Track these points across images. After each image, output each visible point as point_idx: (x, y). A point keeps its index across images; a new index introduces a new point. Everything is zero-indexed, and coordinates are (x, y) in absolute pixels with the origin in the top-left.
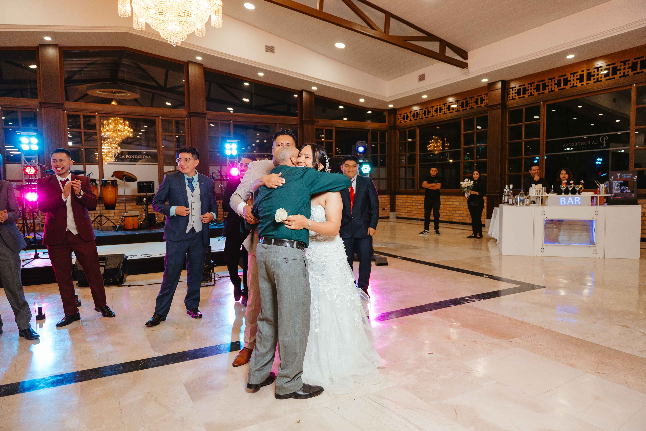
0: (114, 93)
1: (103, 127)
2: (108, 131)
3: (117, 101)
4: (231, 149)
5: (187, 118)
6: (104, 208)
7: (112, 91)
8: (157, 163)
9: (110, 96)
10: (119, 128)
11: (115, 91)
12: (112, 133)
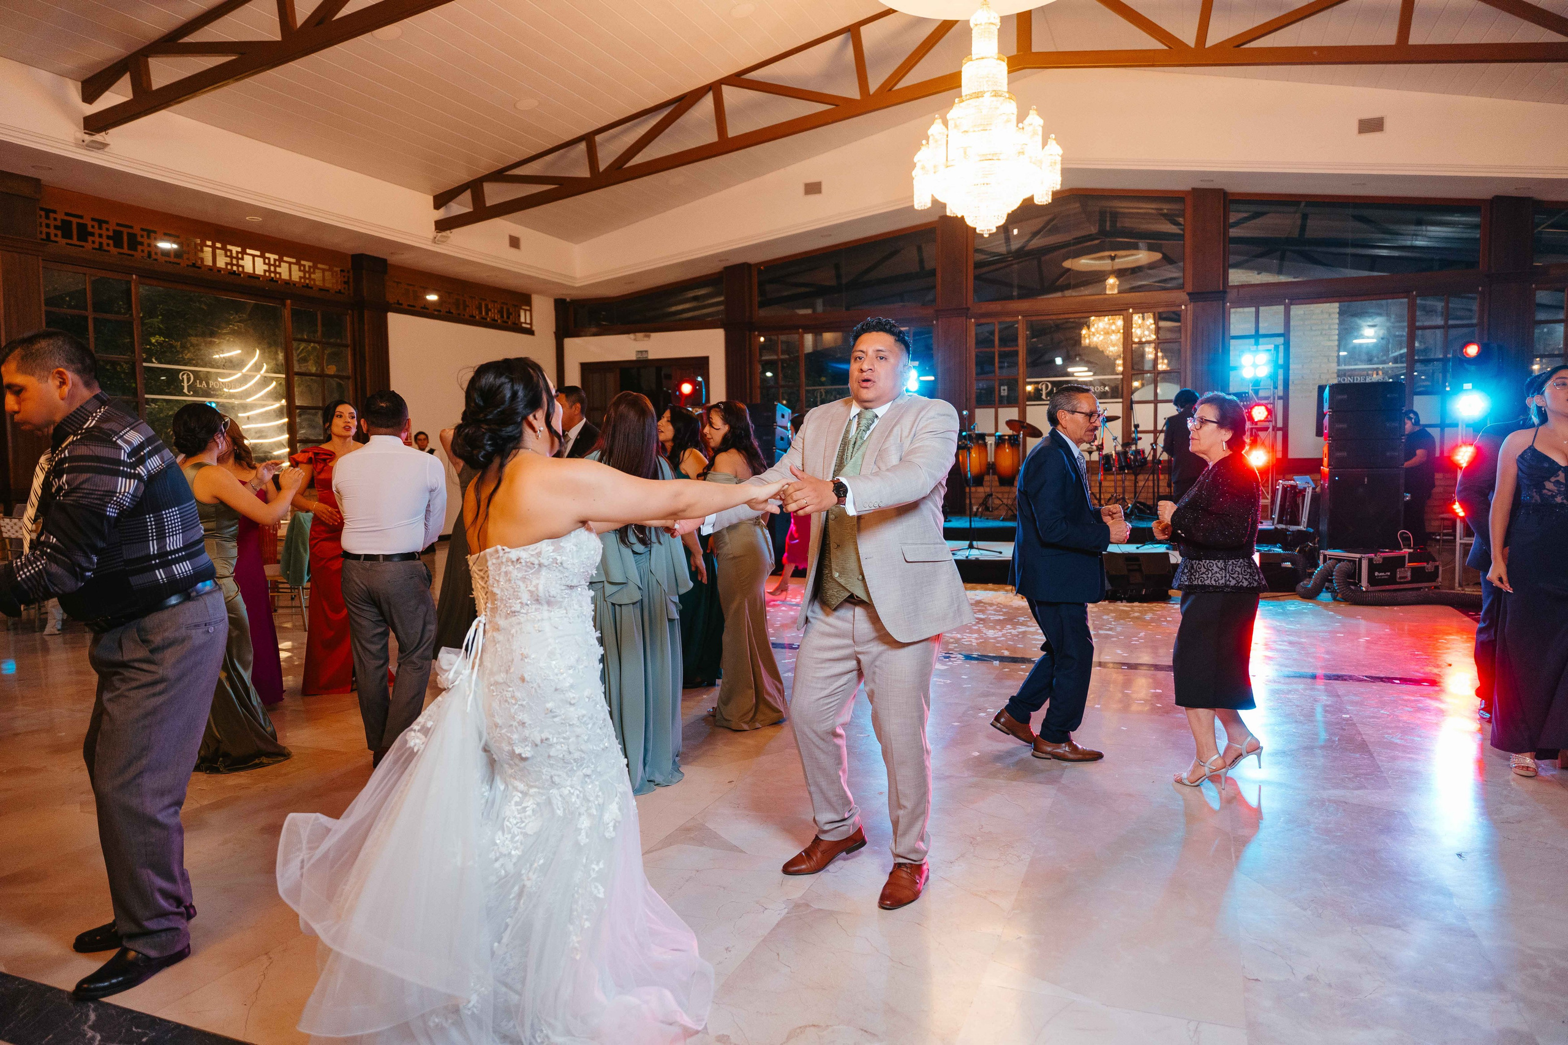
0: (1113, 258)
1: (1089, 327)
2: (1094, 334)
3: (1120, 273)
4: (1255, 366)
5: (1186, 306)
6: (998, 484)
7: (1111, 256)
8: (1121, 400)
9: (1105, 265)
10: (1113, 327)
11: (1115, 255)
12: (1102, 338)
